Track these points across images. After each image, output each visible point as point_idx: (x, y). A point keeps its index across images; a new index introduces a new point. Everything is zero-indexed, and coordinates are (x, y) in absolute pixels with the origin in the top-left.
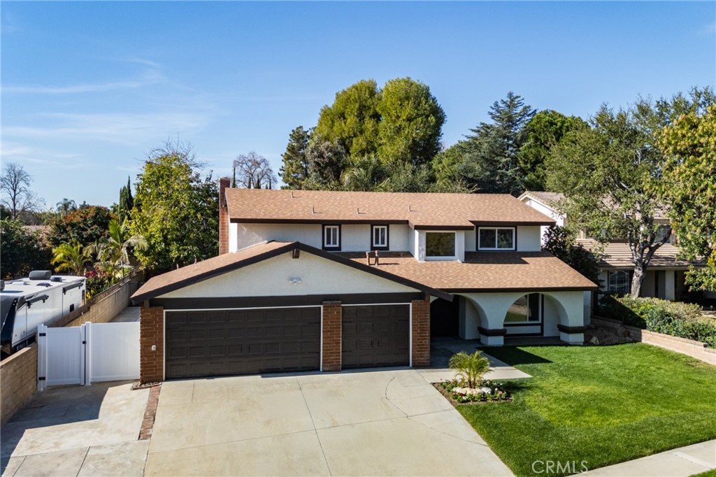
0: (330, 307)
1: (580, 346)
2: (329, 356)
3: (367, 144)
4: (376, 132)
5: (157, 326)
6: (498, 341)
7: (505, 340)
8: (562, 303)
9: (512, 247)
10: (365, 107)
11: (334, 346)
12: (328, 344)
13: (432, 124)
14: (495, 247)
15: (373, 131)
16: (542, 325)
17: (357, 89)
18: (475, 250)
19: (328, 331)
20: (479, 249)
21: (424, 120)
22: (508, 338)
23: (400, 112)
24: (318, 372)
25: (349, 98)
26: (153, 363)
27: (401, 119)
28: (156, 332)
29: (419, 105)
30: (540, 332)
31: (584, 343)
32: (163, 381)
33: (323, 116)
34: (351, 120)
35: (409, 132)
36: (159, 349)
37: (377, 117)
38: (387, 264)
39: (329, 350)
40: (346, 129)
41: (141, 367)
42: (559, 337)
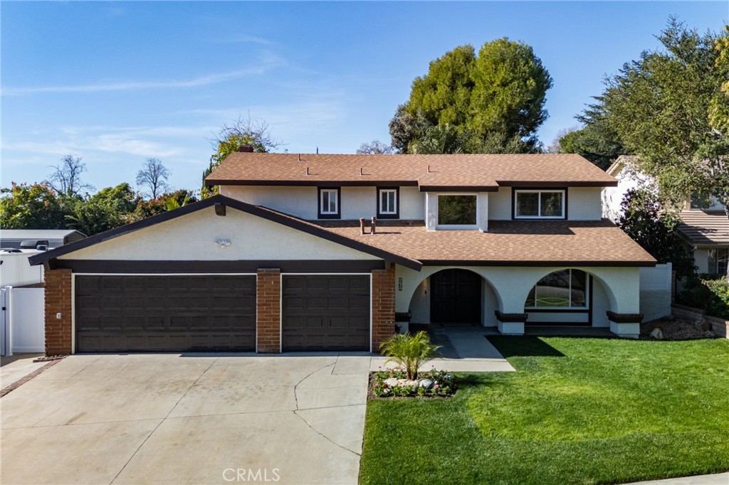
0: (265, 275)
1: (636, 340)
2: (265, 335)
3: (458, 115)
4: (468, 102)
5: (64, 291)
6: (517, 329)
7: (526, 329)
8: (607, 282)
9: (561, 215)
10: (458, 75)
11: (270, 323)
12: (264, 320)
13: (530, 88)
14: (537, 214)
15: (465, 101)
16: (590, 312)
17: (451, 56)
18: (510, 219)
19: (264, 305)
20: (516, 217)
21: (522, 84)
22: (529, 326)
23: (494, 77)
24: (253, 354)
25: (441, 67)
26: (59, 333)
27: (495, 85)
28: (62, 298)
29: (515, 67)
30: (587, 321)
31: (640, 336)
32: (71, 354)
33: (414, 89)
34: (443, 89)
35: (503, 99)
36: (66, 317)
37: (470, 85)
38: (386, 233)
39: (265, 327)
40: (436, 101)
41: (46, 337)
42: (609, 328)
